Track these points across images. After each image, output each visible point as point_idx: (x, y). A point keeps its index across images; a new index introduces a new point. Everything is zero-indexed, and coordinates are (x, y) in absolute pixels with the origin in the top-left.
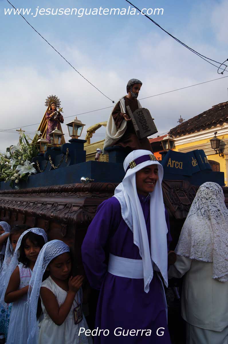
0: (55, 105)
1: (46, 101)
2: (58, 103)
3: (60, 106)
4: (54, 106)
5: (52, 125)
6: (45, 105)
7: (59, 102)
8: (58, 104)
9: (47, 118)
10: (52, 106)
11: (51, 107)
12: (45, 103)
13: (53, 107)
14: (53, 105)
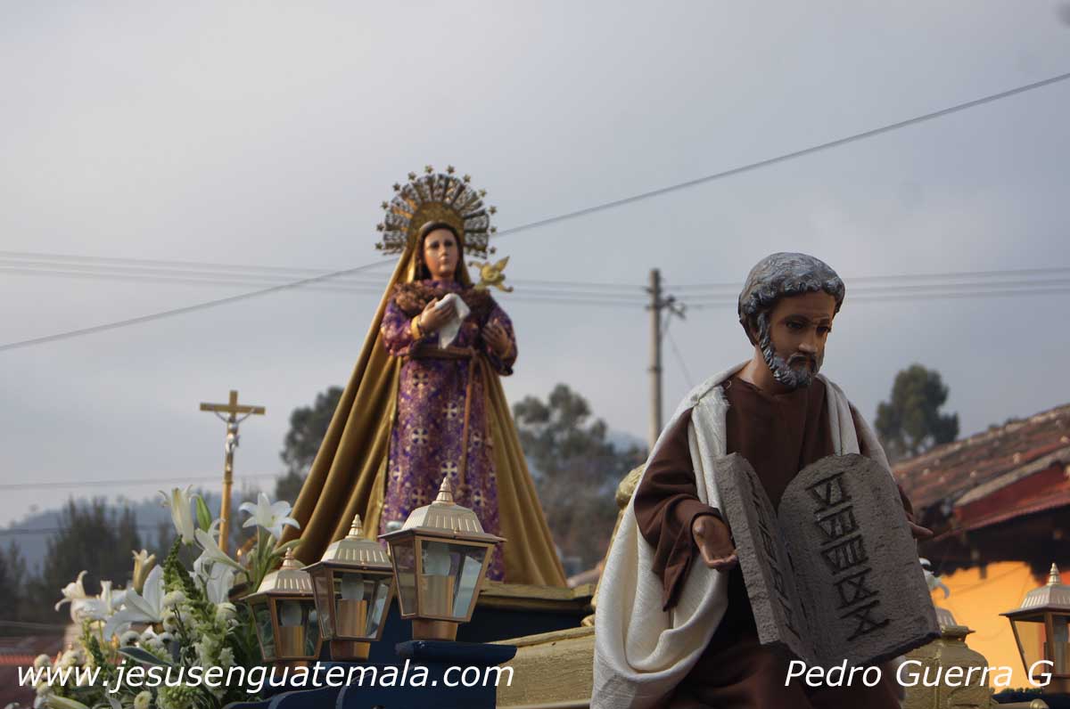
0: (448, 244)
1: (381, 217)
2: (476, 223)
3: (493, 242)
4: (442, 250)
5: (431, 398)
6: (379, 247)
7: (483, 213)
8: (472, 232)
9: (392, 341)
10: (428, 253)
11: (421, 255)
12: (380, 228)
13: (436, 257)
14: (435, 246)
